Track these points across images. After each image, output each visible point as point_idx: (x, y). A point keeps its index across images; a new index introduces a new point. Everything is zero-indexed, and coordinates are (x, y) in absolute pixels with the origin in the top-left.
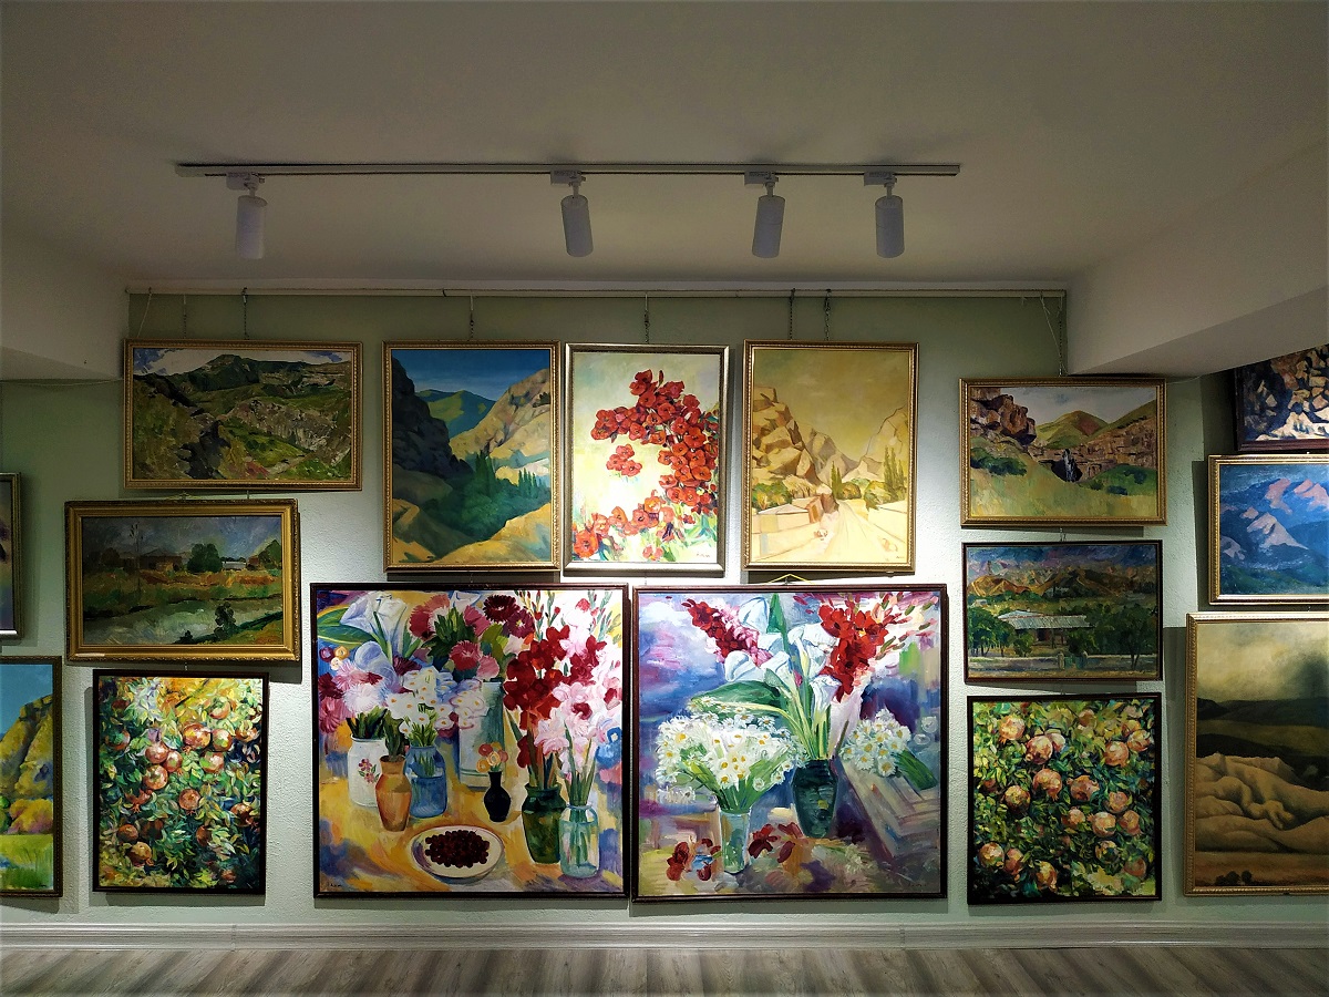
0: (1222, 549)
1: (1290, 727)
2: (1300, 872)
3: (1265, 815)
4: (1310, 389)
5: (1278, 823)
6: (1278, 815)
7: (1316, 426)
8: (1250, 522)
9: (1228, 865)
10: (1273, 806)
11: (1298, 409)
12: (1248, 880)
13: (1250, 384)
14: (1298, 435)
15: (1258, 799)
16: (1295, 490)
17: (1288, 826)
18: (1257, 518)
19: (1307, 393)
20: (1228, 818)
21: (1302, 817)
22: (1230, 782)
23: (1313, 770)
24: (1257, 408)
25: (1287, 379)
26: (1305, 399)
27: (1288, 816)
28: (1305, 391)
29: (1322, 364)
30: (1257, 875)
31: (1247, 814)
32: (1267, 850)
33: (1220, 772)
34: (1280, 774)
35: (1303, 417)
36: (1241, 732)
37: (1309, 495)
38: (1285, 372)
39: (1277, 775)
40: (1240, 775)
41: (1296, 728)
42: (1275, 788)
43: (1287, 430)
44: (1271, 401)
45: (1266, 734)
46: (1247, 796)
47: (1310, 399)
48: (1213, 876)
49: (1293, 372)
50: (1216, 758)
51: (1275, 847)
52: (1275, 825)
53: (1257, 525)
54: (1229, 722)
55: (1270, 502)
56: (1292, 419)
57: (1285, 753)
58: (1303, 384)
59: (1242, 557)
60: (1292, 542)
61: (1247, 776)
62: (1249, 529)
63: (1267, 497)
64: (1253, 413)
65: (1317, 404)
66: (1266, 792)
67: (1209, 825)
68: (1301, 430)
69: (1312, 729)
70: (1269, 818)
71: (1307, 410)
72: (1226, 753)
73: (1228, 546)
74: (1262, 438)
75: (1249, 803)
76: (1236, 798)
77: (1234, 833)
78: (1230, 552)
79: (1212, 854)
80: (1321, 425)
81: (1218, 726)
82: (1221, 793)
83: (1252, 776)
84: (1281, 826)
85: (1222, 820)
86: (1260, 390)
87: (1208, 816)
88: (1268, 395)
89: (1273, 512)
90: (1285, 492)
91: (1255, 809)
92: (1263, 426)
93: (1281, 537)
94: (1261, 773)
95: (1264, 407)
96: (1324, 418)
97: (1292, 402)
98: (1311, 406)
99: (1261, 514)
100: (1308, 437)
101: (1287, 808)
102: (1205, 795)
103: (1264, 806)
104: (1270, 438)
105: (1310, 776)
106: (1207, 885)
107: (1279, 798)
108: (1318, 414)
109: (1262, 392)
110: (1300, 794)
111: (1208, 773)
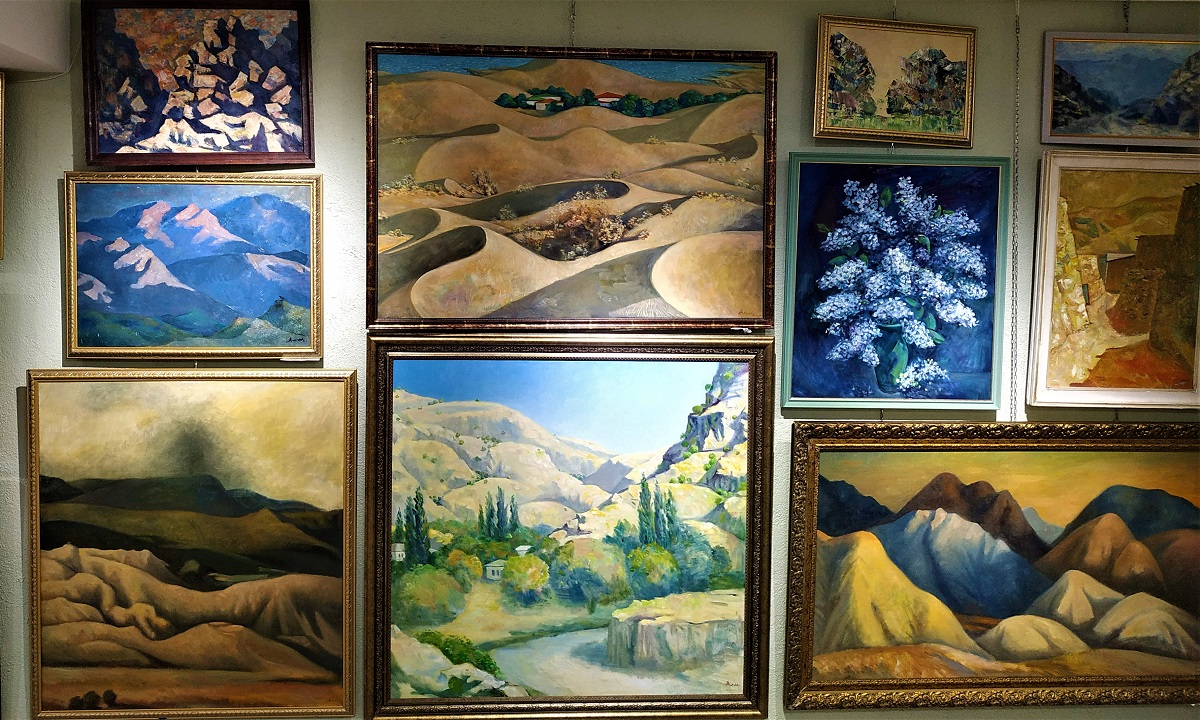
0: (81, 289)
1: (163, 514)
2: (177, 691)
3: (132, 621)
4: (195, 91)
5: (148, 631)
6: (148, 620)
7: (201, 137)
8: (118, 255)
9: (87, 683)
10: (141, 611)
11: (176, 115)
12: (112, 702)
13: (110, 81)
14: (176, 148)
15: (122, 601)
16: (177, 217)
17: (161, 635)
18: (128, 251)
19: (189, 95)
20: (83, 626)
21: (179, 624)
22: (86, 580)
23: (192, 566)
24: (118, 112)
25: (163, 77)
26: (189, 103)
27: (162, 622)
28: (187, 93)
29: (212, 60)
30: (122, 695)
31: (109, 620)
32: (136, 665)
33: (72, 568)
34: (151, 570)
35: (184, 125)
36: (98, 518)
37: (196, 223)
38: (160, 68)
39: (147, 571)
40: (98, 572)
41: (170, 514)
42: (144, 587)
43: (161, 141)
44: (138, 104)
45: (130, 521)
46: (108, 597)
47: (195, 102)
48: (65, 698)
49: (172, 69)
50: (66, 550)
51: (146, 661)
52: (144, 634)
53: (128, 260)
54: (84, 506)
55: (145, 232)
56: (168, 127)
57: (157, 545)
58: (184, 84)
59: (108, 300)
60: (174, 282)
61: (108, 574)
62: (117, 265)
63: (141, 225)
64: (112, 119)
65: (203, 109)
66: (133, 593)
67: (59, 634)
68: (180, 141)
69: (191, 515)
70: (137, 625)
71: (190, 116)
72: (79, 544)
73: (90, 285)
74: (124, 150)
75: (111, 607)
76: (94, 599)
77: (93, 643)
78: (92, 294)
79: (62, 670)
80: (209, 135)
81: (69, 510)
82: (74, 594)
83: (115, 573)
84: (153, 635)
85: (78, 627)
86: (123, 90)
87: (58, 622)
88: (134, 96)
89: (148, 244)
90: (164, 219)
91: (119, 614)
92: (127, 135)
93: (159, 275)
94: (127, 569)
95: (128, 112)
96: (212, 127)
97: (169, 106)
98: (196, 112)
99: (133, 247)
100: (190, 150)
101: (160, 613)
102: (53, 597)
103: (130, 611)
104: (137, 151)
105: (190, 573)
106: (59, 708)
107: (150, 600)
108: (204, 122)
109: (126, 93)
110: (176, 595)
111: (59, 569)
